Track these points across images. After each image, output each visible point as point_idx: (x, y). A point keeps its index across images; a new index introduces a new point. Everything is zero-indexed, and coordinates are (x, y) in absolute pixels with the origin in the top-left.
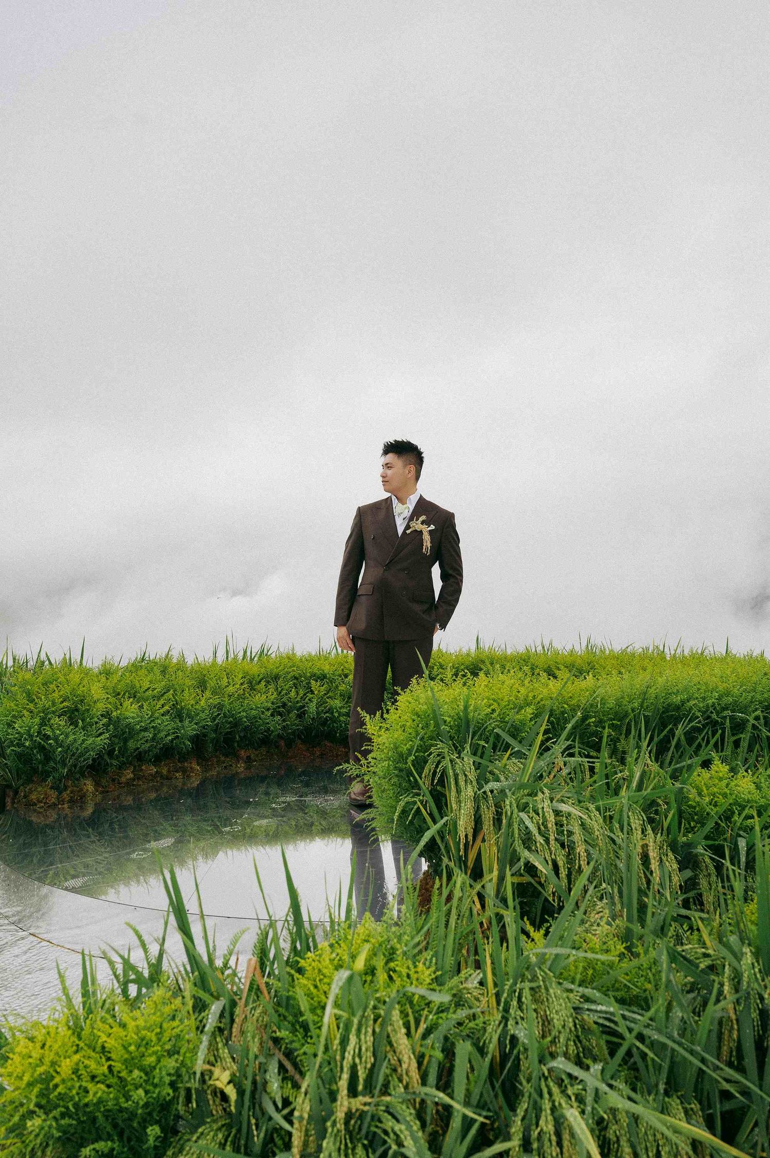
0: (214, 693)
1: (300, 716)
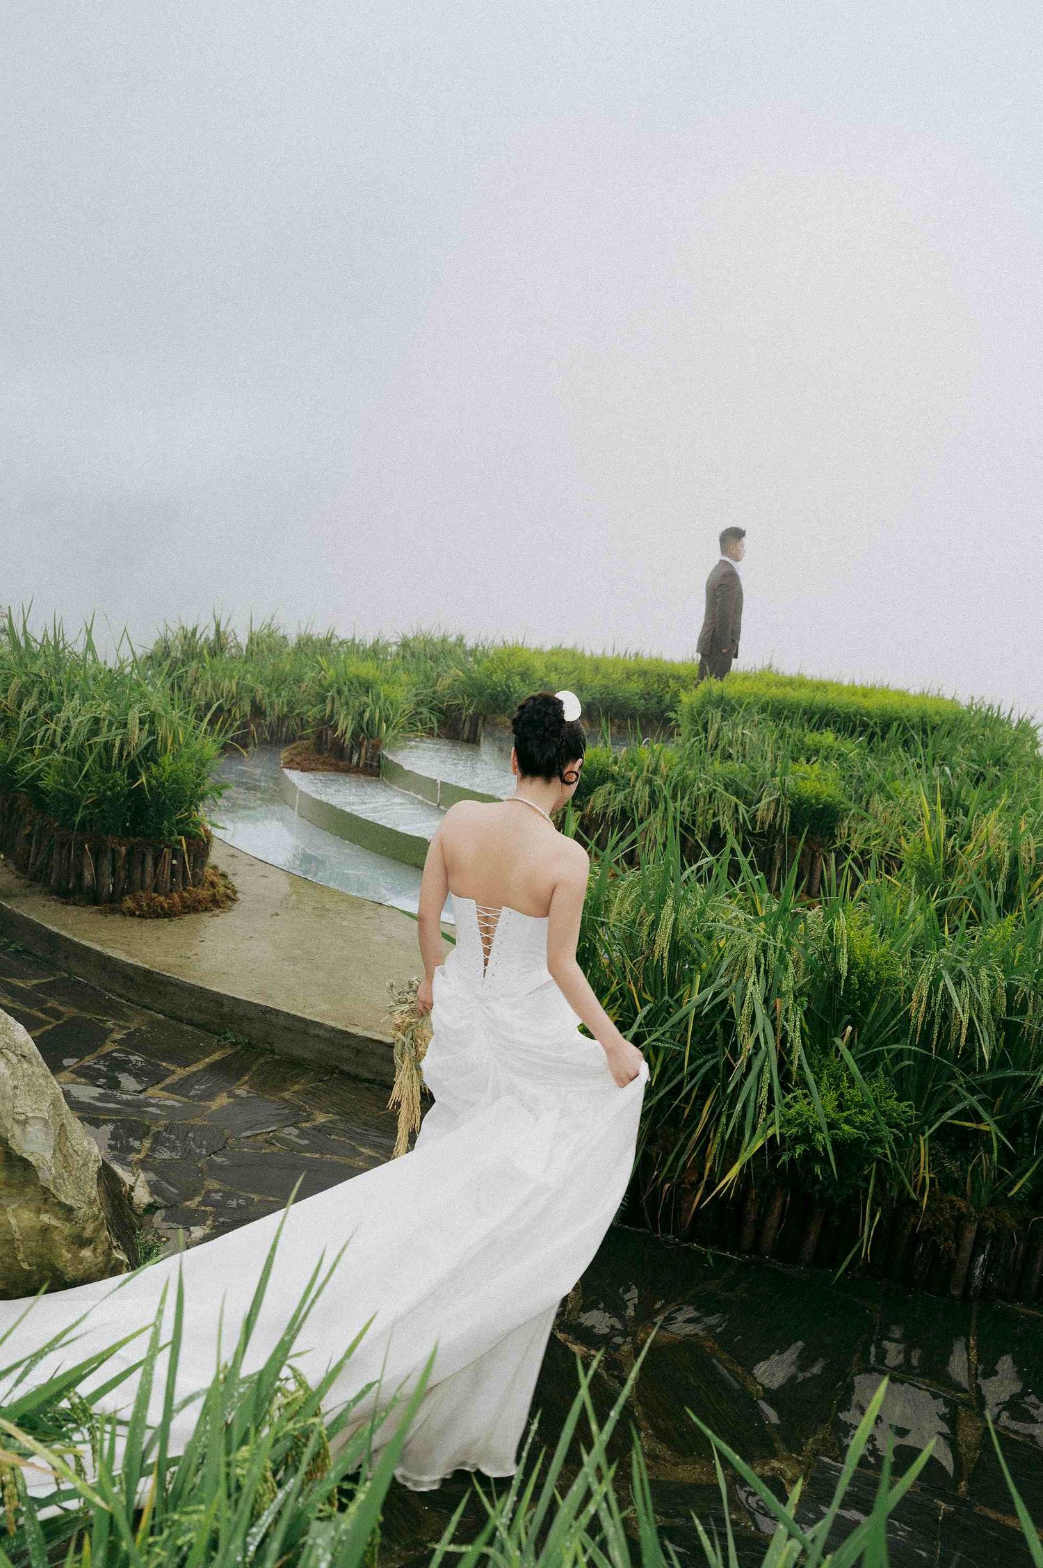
0: (604, 677)
1: (659, 702)
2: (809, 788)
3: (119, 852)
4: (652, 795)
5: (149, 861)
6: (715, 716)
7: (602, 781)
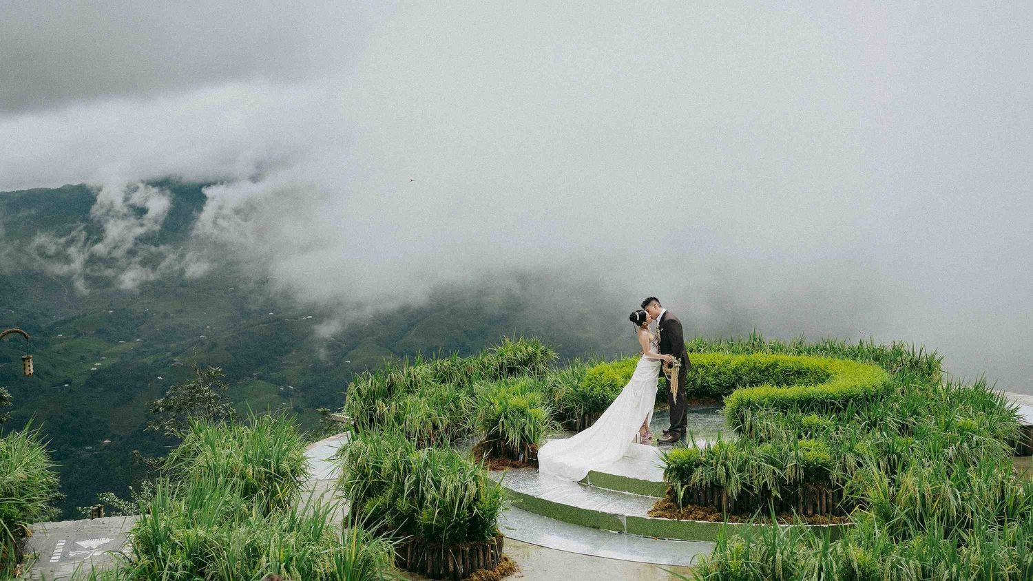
2: (811, 456)
3: (466, 551)
4: (727, 470)
5: (481, 553)
6: (748, 413)
7: (697, 466)
